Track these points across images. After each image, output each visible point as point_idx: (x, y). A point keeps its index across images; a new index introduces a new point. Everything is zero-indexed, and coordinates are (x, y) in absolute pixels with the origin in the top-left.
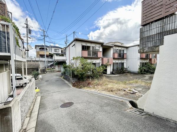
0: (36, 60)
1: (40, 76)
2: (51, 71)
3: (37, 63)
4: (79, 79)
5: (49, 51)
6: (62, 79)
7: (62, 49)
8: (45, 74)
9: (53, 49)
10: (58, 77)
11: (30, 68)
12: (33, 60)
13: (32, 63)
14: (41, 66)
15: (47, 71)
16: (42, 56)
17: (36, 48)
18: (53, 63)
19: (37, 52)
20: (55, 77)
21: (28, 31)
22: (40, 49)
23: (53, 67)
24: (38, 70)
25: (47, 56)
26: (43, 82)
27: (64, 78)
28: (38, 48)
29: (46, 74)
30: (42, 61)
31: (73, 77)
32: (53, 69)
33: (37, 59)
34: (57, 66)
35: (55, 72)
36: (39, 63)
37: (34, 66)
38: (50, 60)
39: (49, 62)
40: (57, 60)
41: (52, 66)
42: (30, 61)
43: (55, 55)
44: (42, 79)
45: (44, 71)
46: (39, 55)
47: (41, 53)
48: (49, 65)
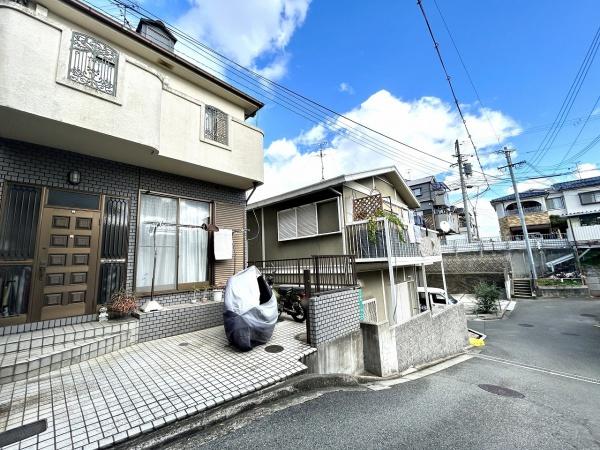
0: (496, 248)
2: (561, 291)
3: (498, 258)
5: (550, 208)
8: (534, 298)
9: (570, 196)
11: (477, 275)
12: (486, 249)
13: (483, 258)
14: (517, 270)
15: (540, 287)
16: (516, 233)
18: (568, 257)
19: (503, 223)
21: (463, 170)
22: (508, 209)
23: (568, 275)
28: (503, 208)
29: (540, 300)
30: (514, 251)
32: (569, 281)
33: (501, 246)
34: (593, 271)
35: (585, 298)
36: (509, 257)
37: (491, 269)
39: (551, 253)
40: (589, 244)
41: (566, 270)
42: (478, 253)
43: (575, 224)
45: (528, 288)
46: (508, 231)
47: (513, 223)
48: (551, 264)
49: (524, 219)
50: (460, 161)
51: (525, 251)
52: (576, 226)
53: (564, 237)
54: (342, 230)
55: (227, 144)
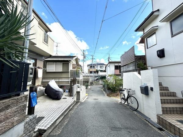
1: (89, 87)
2: (96, 84)
3: (88, 77)
4: (112, 91)
5: (96, 68)
6: (103, 90)
7: (105, 65)
9: (99, 66)
10: (100, 89)
11: (84, 81)
12: (86, 75)
13: (85, 77)
14: (91, 80)
15: (94, 83)
16: (91, 72)
17: (88, 66)
18: (98, 78)
19: (89, 70)
20: (98, 89)
21: (84, 57)
22: (90, 67)
24: (88, 83)
25: (95, 72)
26: (90, 91)
27: (104, 90)
28: (89, 66)
29: (93, 86)
30: (91, 76)
31: (108, 89)
32: (98, 82)
33: (88, 75)
34: (101, 80)
35: (99, 85)
36: (89, 77)
37: (86, 80)
38: (96, 75)
39: (96, 77)
40: (101, 75)
41: (97, 80)
42: (84, 76)
43: (100, 72)
44: (90, 89)
45: (92, 84)
46: (89, 72)
47: (91, 70)
48: (95, 79)
49: (93, 70)
50: (84, 55)
51: (92, 76)
52: (99, 72)
53: (98, 74)
54: (69, 71)
55: (48, 44)
